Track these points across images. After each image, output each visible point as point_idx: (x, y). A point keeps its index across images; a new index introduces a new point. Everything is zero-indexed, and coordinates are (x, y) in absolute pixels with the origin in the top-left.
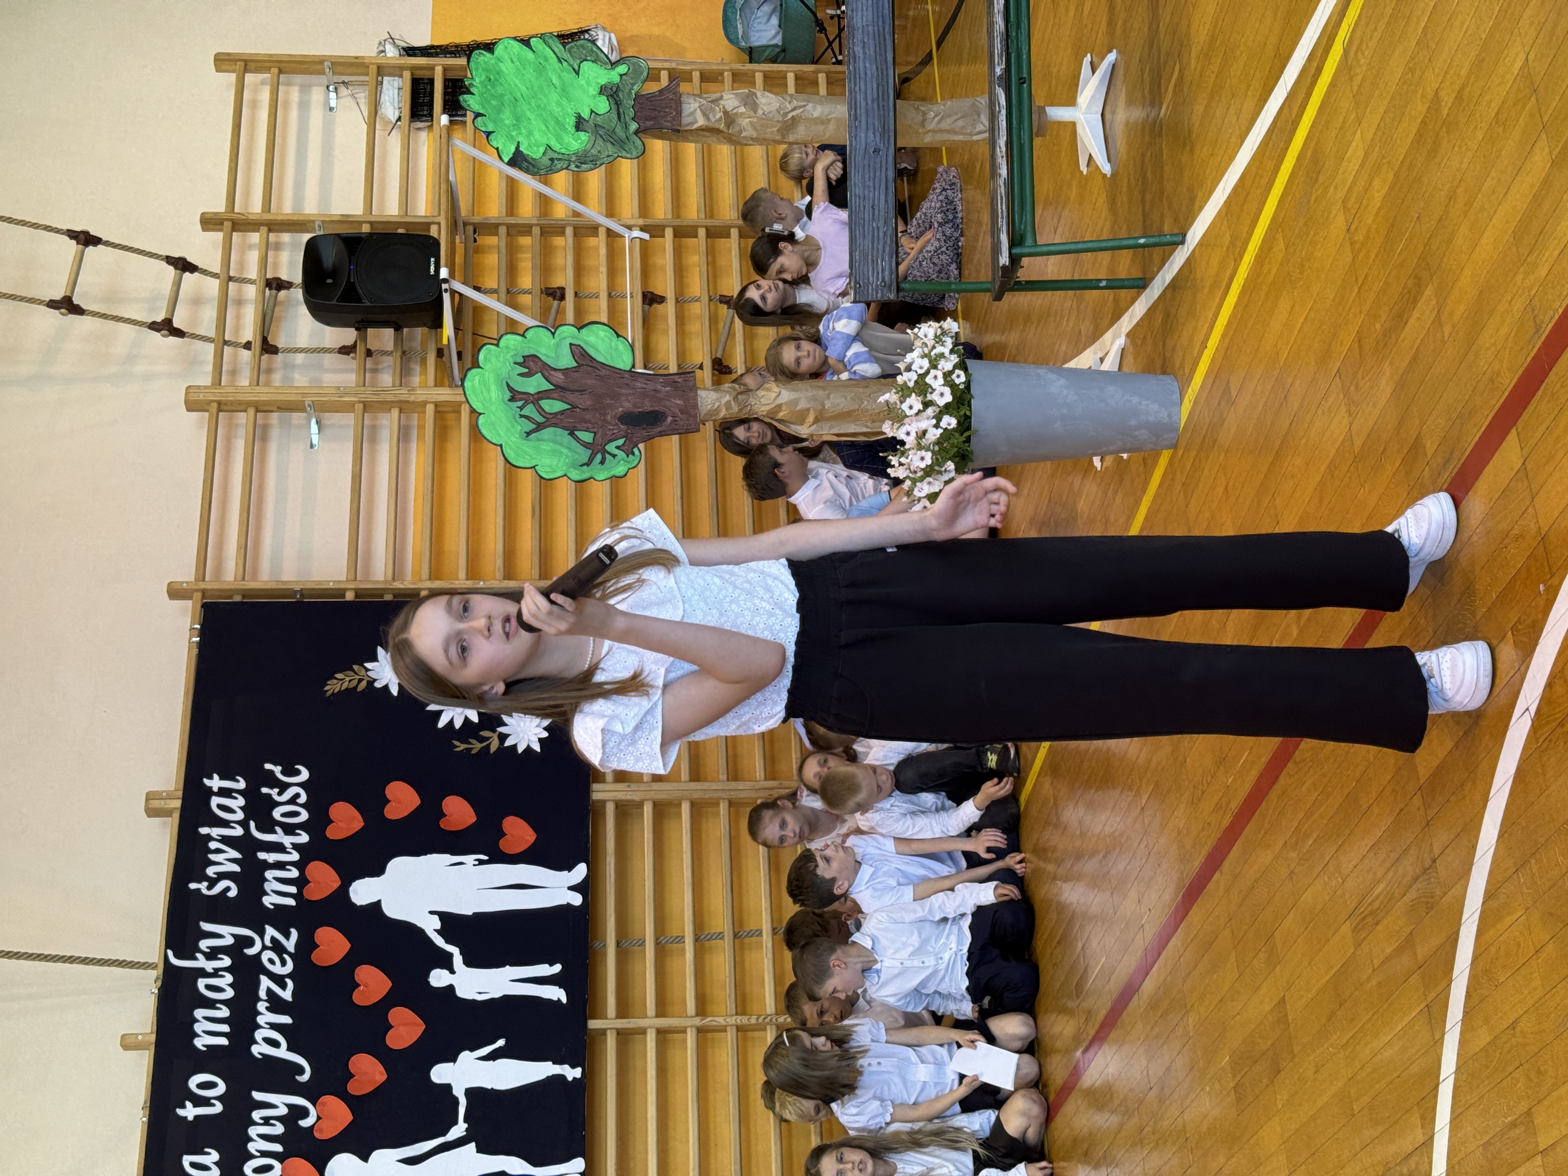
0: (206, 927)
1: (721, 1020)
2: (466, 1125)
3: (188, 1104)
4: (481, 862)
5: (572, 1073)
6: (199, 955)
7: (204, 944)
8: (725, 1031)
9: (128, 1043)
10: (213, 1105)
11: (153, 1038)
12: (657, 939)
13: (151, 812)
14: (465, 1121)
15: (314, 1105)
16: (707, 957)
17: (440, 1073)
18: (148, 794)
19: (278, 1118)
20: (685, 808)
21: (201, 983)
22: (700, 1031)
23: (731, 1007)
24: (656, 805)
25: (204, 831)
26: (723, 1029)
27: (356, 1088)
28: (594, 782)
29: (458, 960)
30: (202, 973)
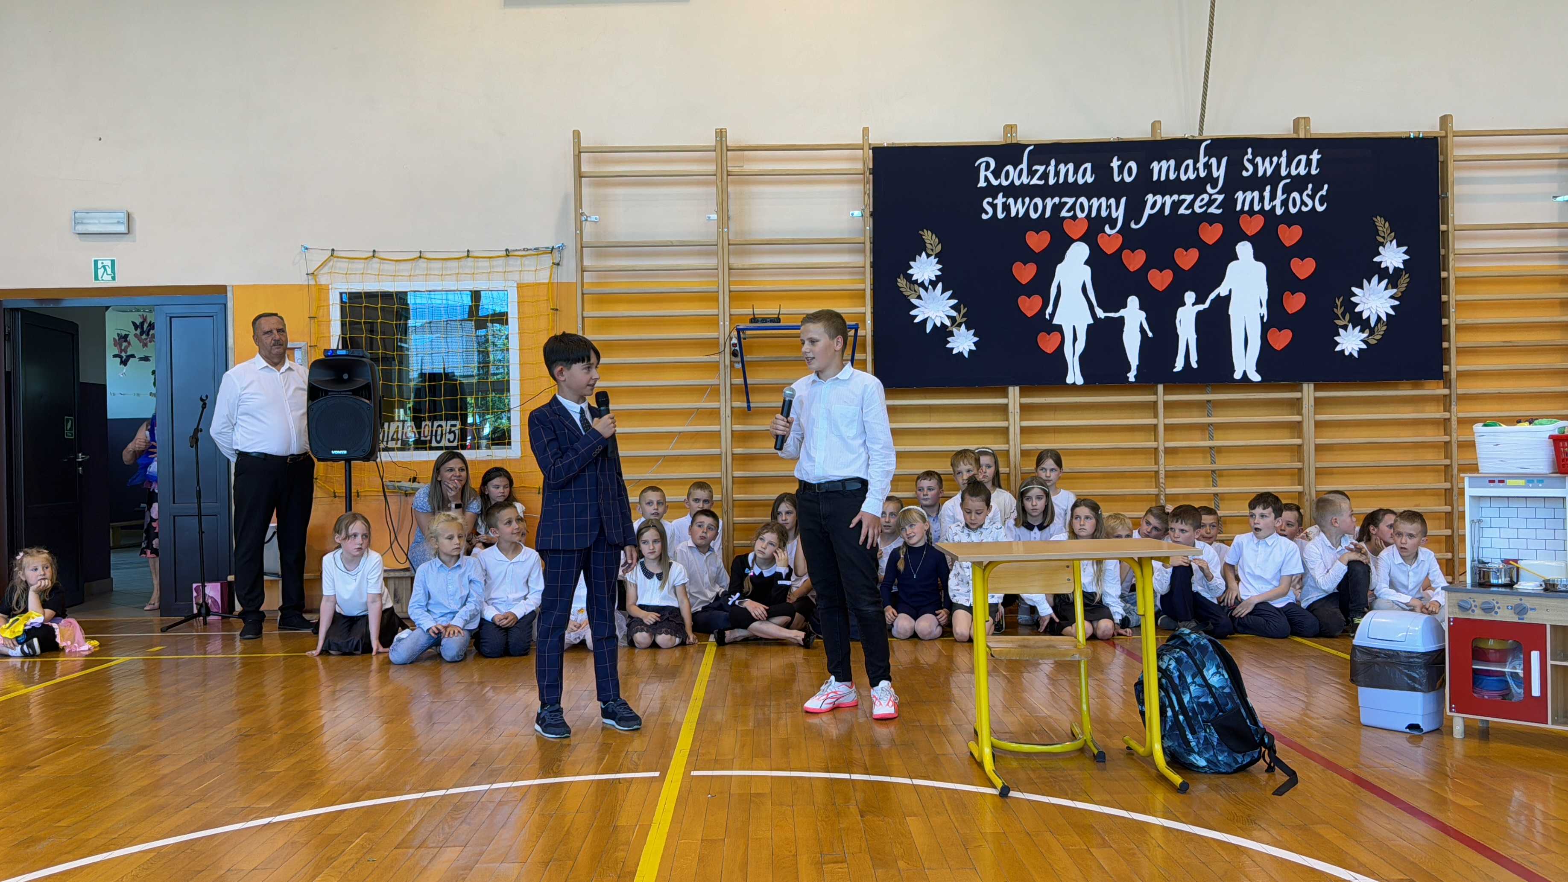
0: (1224, 161)
1: (1162, 461)
2: (1103, 317)
3: (1120, 162)
4: (1262, 318)
5: (1131, 376)
6: (1207, 158)
7: (1214, 161)
8: (1155, 464)
9: (1156, 125)
10: (1119, 176)
11: (1159, 138)
12: (1211, 424)
13: (1296, 122)
14: (1106, 317)
15: (1118, 232)
16: (1201, 455)
17: (1133, 302)
18: (1309, 118)
19: (1110, 214)
20: (1298, 441)
21: (1190, 162)
22: (1156, 449)
23: (1171, 468)
24: (1300, 423)
25: (1284, 153)
26: (1157, 463)
27: (1126, 253)
28: (1315, 385)
29: (1201, 307)
30: (1196, 161)
